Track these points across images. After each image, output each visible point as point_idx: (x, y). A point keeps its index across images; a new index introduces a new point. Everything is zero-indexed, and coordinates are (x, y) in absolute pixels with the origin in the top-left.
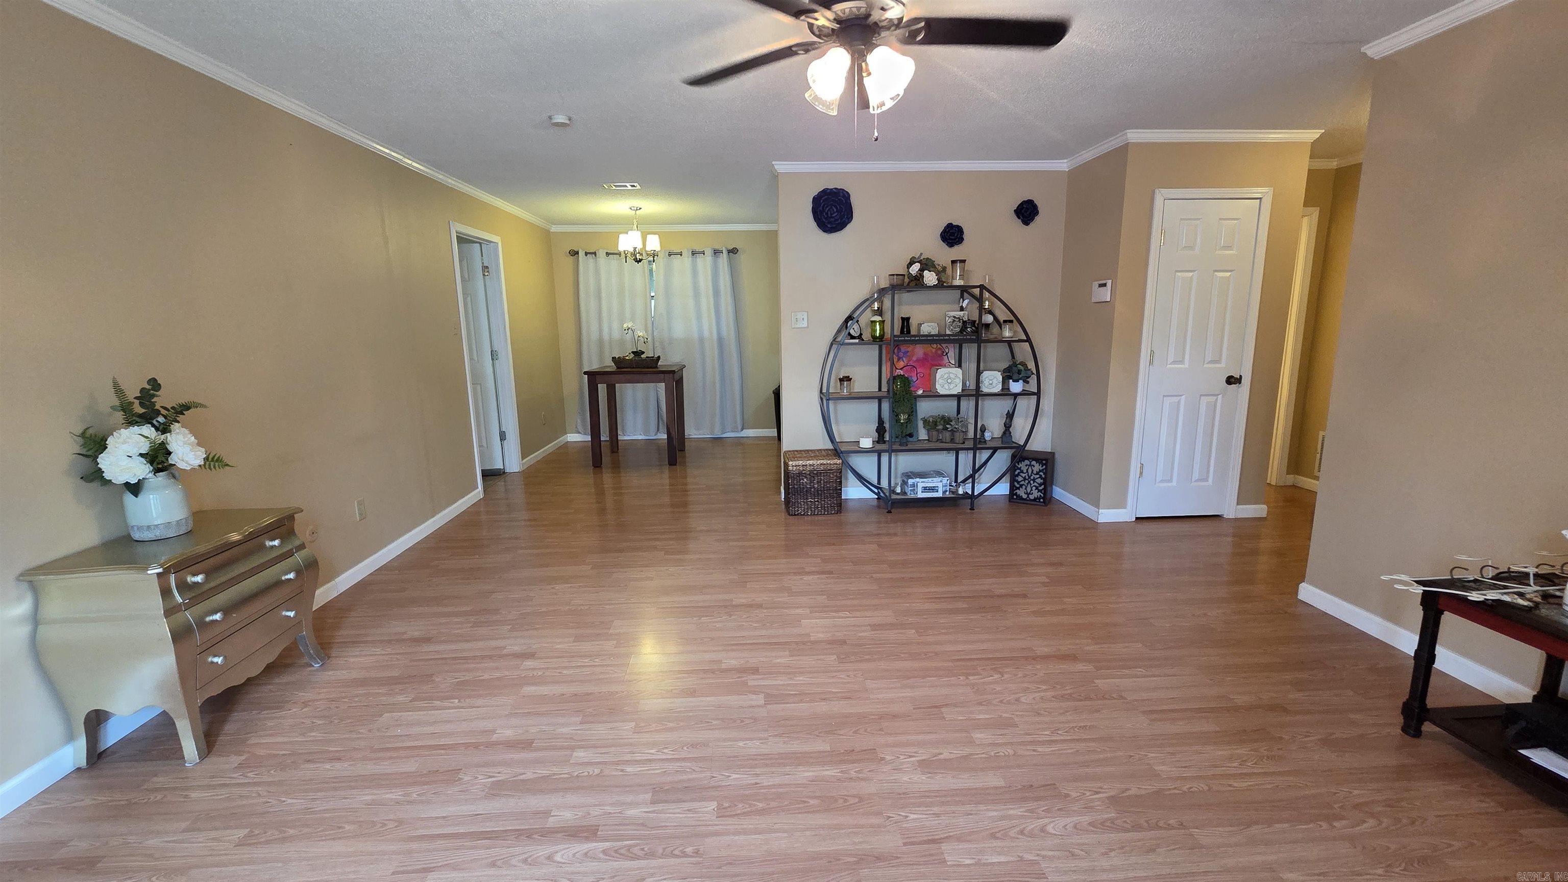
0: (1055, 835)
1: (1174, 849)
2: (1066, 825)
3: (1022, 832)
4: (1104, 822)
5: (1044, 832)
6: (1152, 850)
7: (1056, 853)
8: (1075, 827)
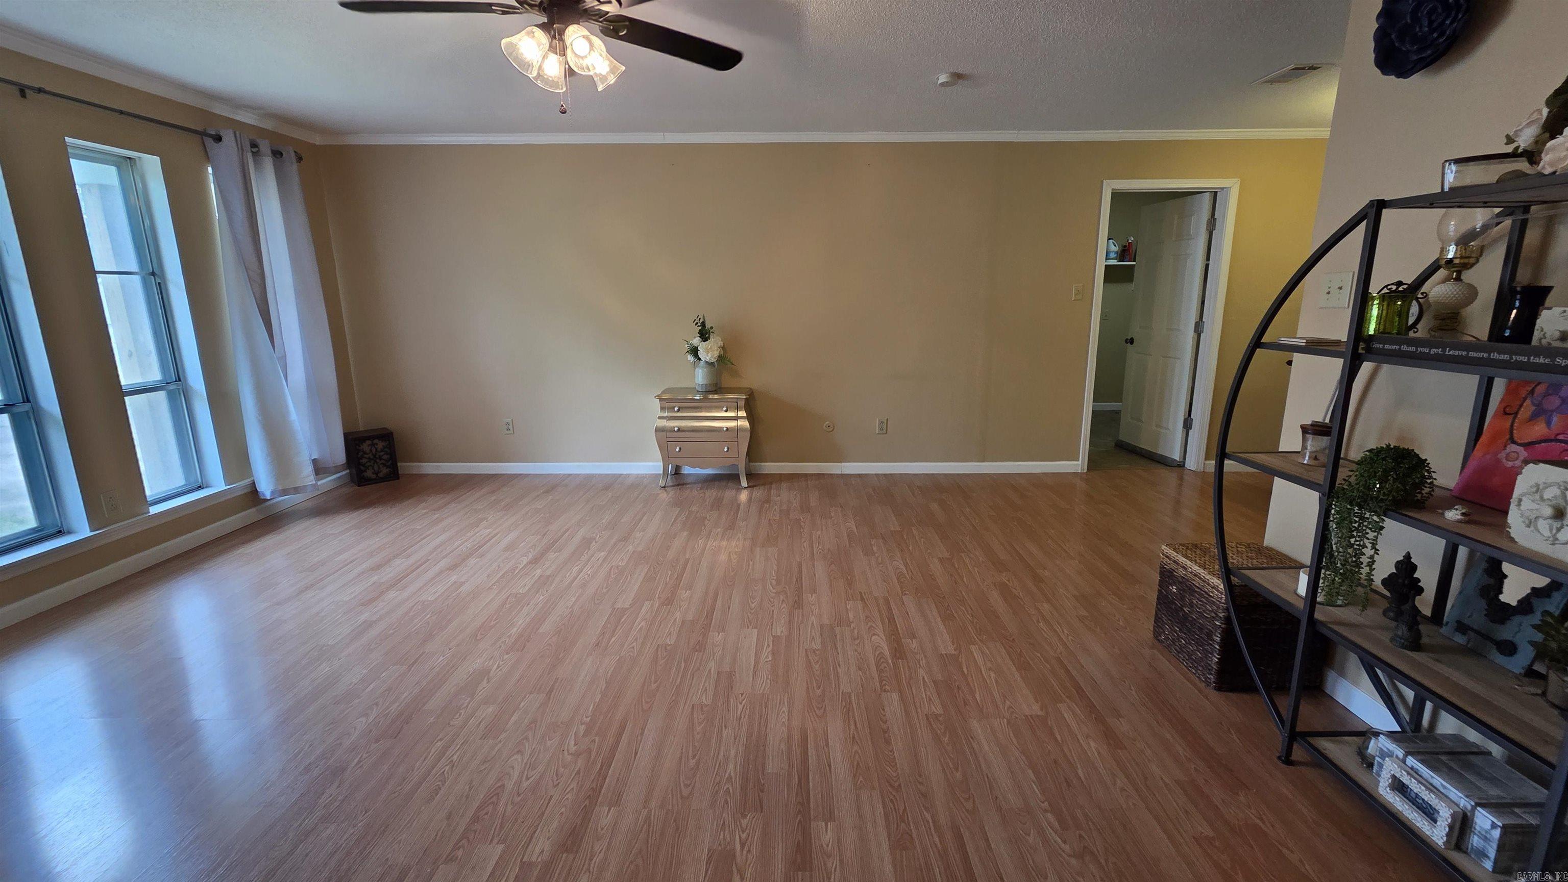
0: (510, 758)
1: (436, 835)
2: (513, 769)
3: (526, 738)
4: (498, 797)
5: (518, 752)
6: (449, 817)
7: (494, 753)
8: (508, 774)
